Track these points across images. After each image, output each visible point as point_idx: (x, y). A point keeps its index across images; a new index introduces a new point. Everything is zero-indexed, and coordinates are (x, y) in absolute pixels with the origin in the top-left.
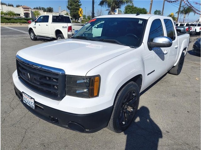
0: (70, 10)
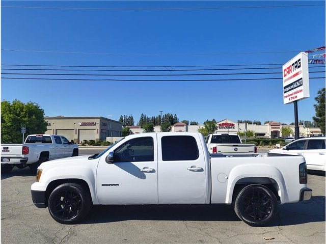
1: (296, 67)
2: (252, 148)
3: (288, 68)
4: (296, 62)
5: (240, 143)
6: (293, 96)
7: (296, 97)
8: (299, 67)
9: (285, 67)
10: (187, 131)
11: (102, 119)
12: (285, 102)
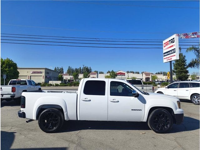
0: (176, 73)
1: (171, 42)
2: (151, 88)
3: (166, 43)
4: (172, 40)
5: (142, 84)
6: (169, 58)
7: (171, 59)
8: (174, 42)
9: (164, 42)
10: (97, 77)
11: (46, 69)
12: (164, 62)
